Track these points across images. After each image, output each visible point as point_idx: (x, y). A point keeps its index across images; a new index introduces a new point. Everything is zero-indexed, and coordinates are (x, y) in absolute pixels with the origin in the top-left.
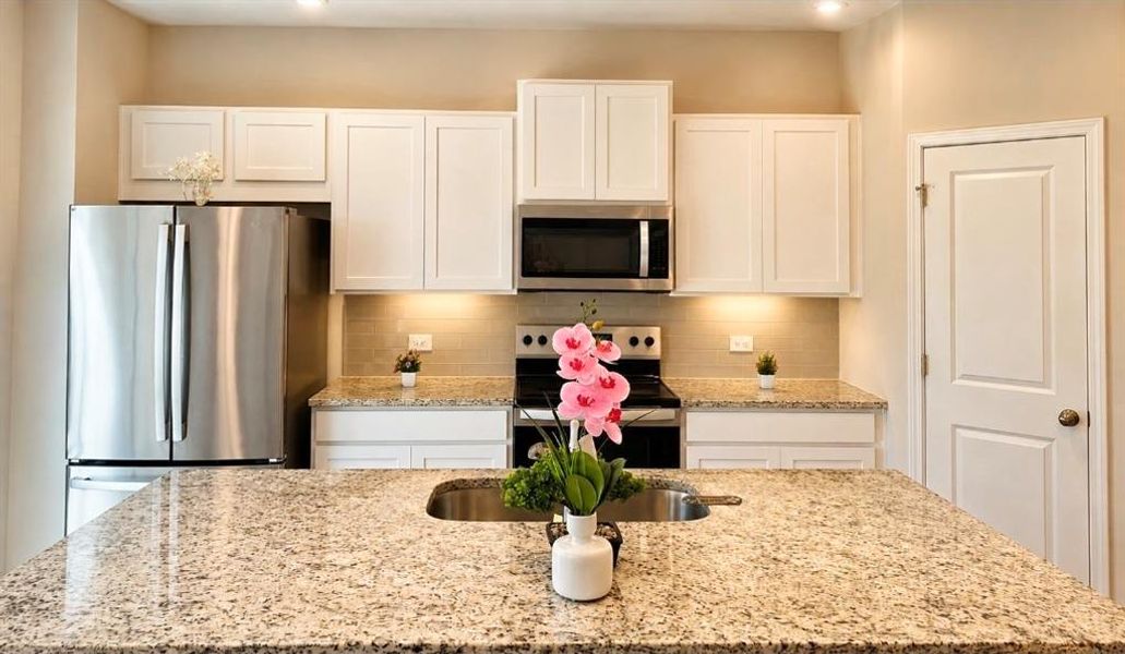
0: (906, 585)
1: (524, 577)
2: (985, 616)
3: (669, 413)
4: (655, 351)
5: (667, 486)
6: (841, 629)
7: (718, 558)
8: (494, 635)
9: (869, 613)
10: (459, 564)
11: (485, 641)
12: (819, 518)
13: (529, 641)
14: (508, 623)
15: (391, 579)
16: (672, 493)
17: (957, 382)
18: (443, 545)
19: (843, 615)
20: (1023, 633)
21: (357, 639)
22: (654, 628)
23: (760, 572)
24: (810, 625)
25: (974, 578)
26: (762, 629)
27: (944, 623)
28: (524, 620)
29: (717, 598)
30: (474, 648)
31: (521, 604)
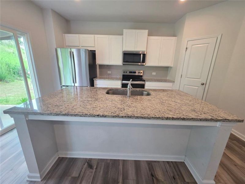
0: (187, 107)
1: (120, 104)
2: (204, 113)
3: (143, 82)
4: (142, 74)
5: (144, 91)
6: (178, 115)
7: (153, 102)
8: (112, 113)
9: (182, 112)
10: (109, 101)
11: (111, 115)
12: (169, 96)
13: (119, 115)
14: (116, 112)
15: (97, 103)
16: (145, 92)
17: (186, 79)
18: (107, 98)
19: (177, 112)
20: (213, 117)
21: (87, 113)
22: (143, 113)
23: (161, 104)
24: (172, 114)
25: (199, 106)
26: (163, 114)
27: (197, 114)
28: (119, 111)
29: (153, 108)
30: (109, 116)
31: (118, 108)
